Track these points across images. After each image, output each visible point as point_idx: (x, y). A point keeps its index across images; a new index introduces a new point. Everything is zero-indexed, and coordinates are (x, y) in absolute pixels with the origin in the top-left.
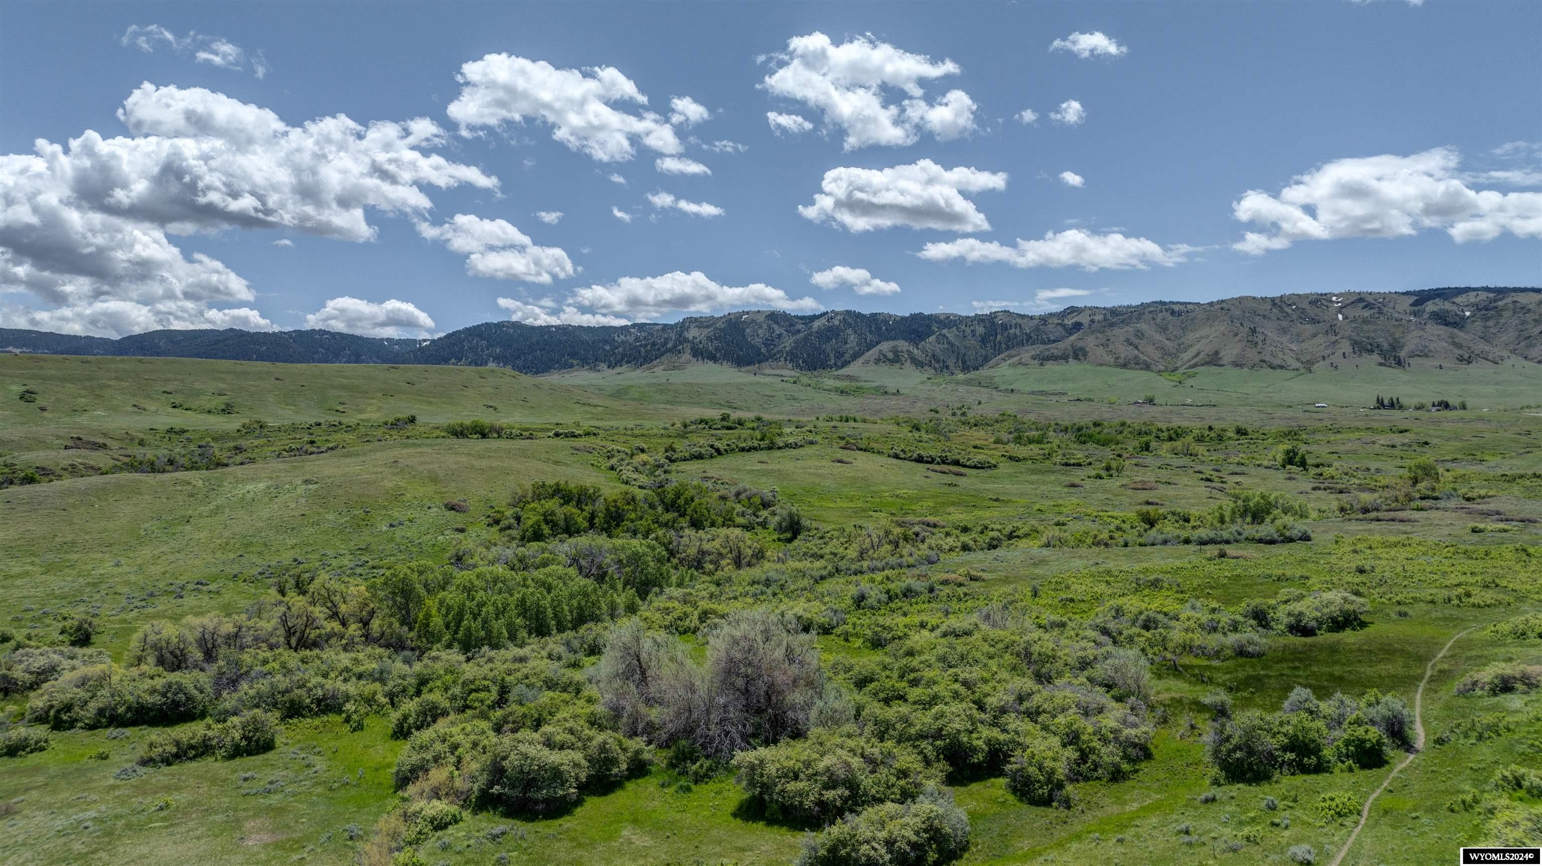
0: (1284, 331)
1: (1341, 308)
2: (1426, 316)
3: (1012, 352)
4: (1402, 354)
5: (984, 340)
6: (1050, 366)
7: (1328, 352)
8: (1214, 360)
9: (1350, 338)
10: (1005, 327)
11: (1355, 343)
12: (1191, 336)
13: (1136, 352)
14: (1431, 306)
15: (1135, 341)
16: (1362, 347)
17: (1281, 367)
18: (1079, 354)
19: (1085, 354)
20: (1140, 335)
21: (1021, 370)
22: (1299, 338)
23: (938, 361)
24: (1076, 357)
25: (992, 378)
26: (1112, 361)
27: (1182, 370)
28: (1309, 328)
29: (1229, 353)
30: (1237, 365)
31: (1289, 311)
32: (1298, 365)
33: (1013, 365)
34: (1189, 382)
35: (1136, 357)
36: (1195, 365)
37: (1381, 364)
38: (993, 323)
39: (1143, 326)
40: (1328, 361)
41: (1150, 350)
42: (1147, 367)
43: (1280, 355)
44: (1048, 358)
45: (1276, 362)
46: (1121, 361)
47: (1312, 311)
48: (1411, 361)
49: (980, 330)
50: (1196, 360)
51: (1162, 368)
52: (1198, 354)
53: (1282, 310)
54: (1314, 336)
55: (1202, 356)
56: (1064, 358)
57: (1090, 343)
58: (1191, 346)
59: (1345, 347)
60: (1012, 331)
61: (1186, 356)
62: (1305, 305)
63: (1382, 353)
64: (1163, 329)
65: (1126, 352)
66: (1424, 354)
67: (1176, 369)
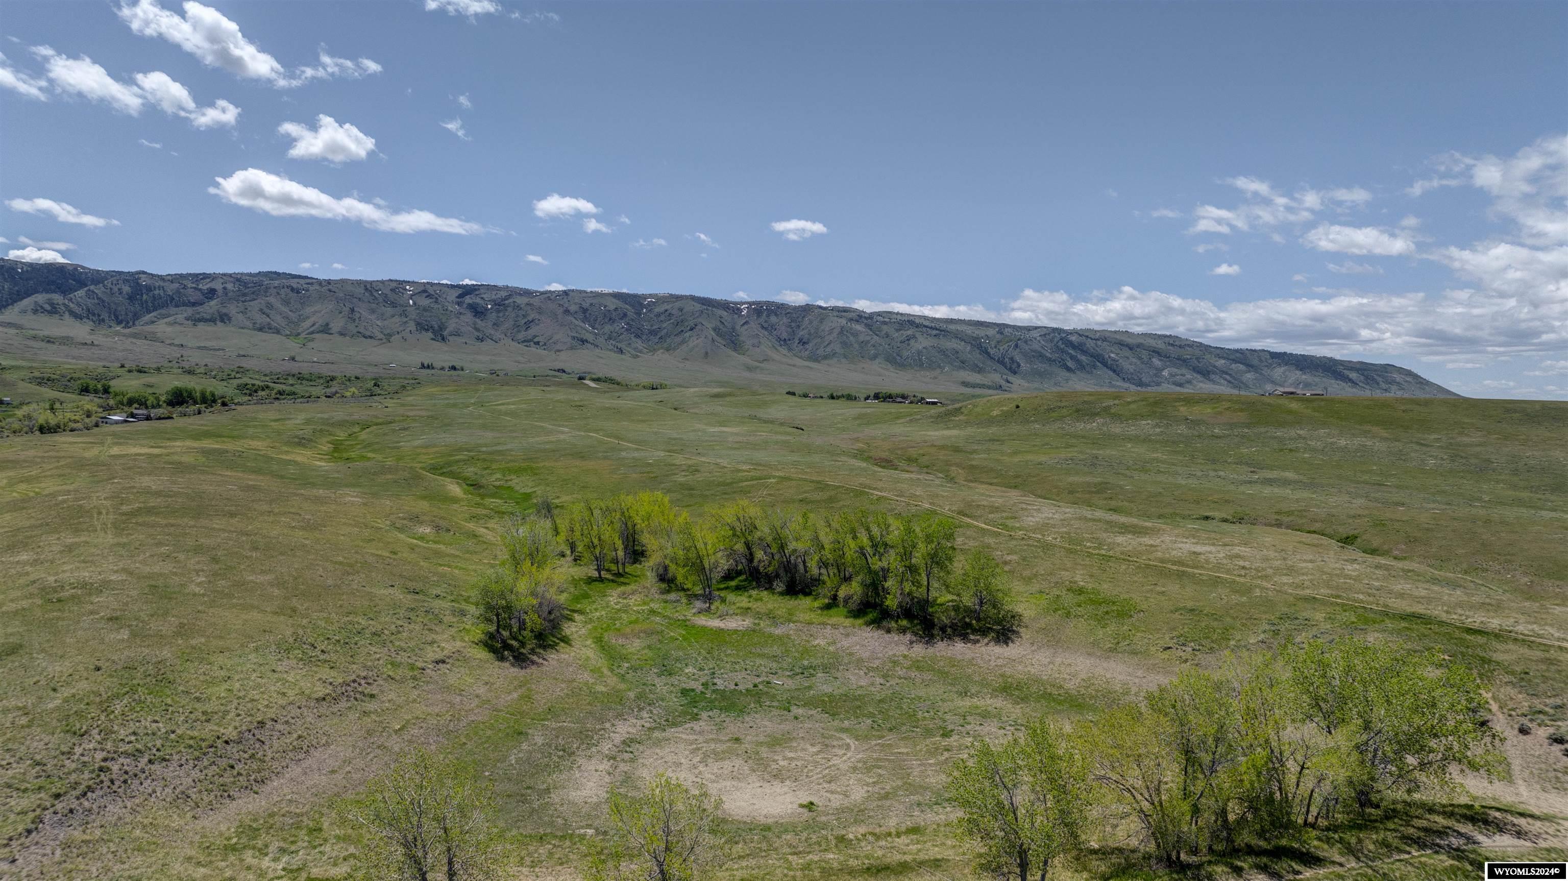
0: (373, 311)
1: (412, 295)
2: (465, 306)
3: (163, 311)
4: (445, 333)
5: (131, 298)
6: (201, 326)
7: (401, 328)
8: (325, 329)
9: (415, 320)
10: (149, 289)
11: (418, 324)
12: (308, 310)
13: (268, 320)
14: (468, 300)
15: (268, 311)
16: (422, 327)
17: (371, 337)
18: (224, 318)
19: (230, 319)
20: (270, 306)
21: (178, 328)
22: (382, 317)
23: (94, 315)
24: (222, 321)
25: (154, 333)
26: (251, 325)
27: (303, 335)
28: (389, 311)
29: (337, 324)
30: (342, 334)
31: (377, 295)
32: (381, 336)
33: (170, 324)
34: (311, 345)
35: (269, 324)
36: (312, 333)
37: (433, 339)
38: (138, 283)
39: (272, 300)
40: (400, 336)
41: (278, 318)
42: (278, 332)
43: (370, 329)
44: (200, 320)
45: (368, 333)
46: (258, 326)
47: (392, 296)
48: (451, 338)
49: (126, 289)
50: (311, 329)
51: (288, 333)
52: (313, 325)
53: (372, 295)
54: (393, 316)
55: (317, 326)
56: (212, 320)
57: (232, 309)
58: (308, 318)
59: (412, 326)
60: (157, 292)
61: (308, 323)
62: (387, 291)
63: (434, 332)
64: (286, 302)
65: (261, 319)
66: (457, 334)
67: (299, 334)
